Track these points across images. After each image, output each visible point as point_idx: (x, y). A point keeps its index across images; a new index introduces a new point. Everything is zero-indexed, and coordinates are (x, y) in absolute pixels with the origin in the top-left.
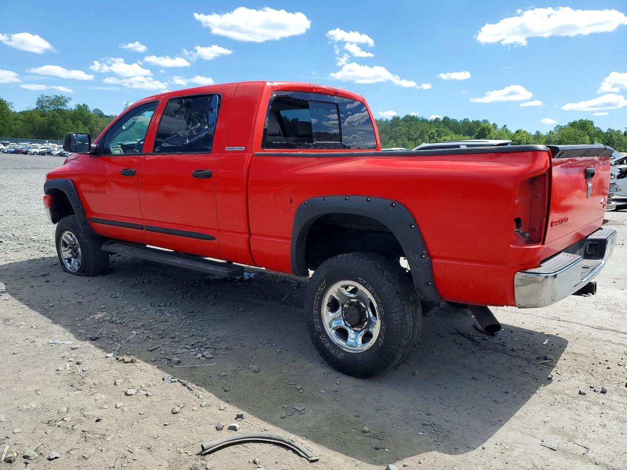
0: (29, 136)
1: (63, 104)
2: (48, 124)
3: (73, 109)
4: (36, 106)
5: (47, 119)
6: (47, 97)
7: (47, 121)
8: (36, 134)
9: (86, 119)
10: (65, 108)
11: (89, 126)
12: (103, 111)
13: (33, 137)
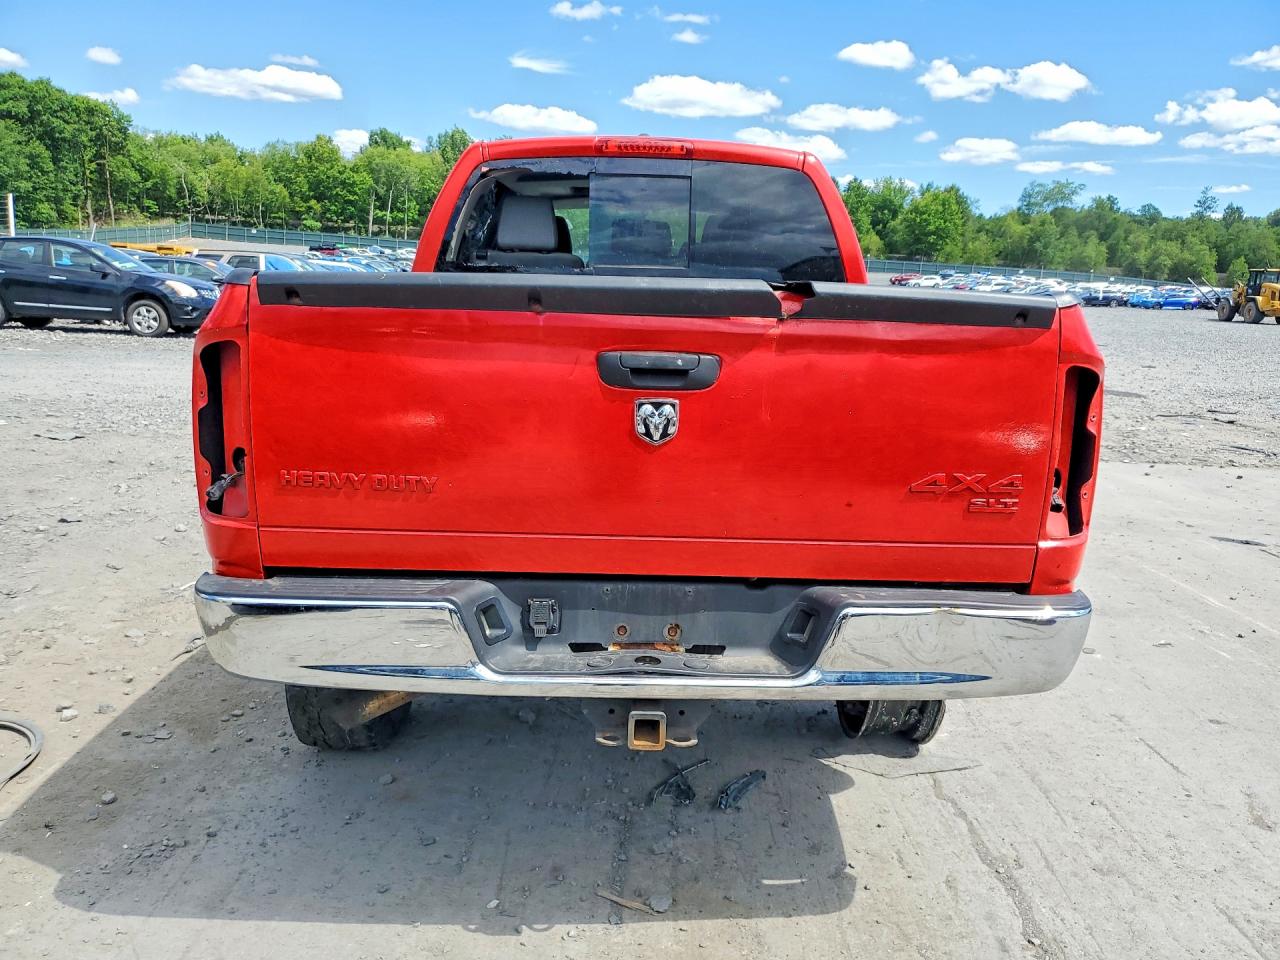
0: (993, 261)
1: (1066, 197)
2: (1031, 238)
3: (1086, 207)
4: (1019, 204)
5: (1032, 230)
6: (1040, 185)
7: (1029, 232)
8: (1006, 258)
9: (1108, 226)
10: (1069, 206)
11: (1110, 242)
12: (1161, 209)
13: (1002, 262)
